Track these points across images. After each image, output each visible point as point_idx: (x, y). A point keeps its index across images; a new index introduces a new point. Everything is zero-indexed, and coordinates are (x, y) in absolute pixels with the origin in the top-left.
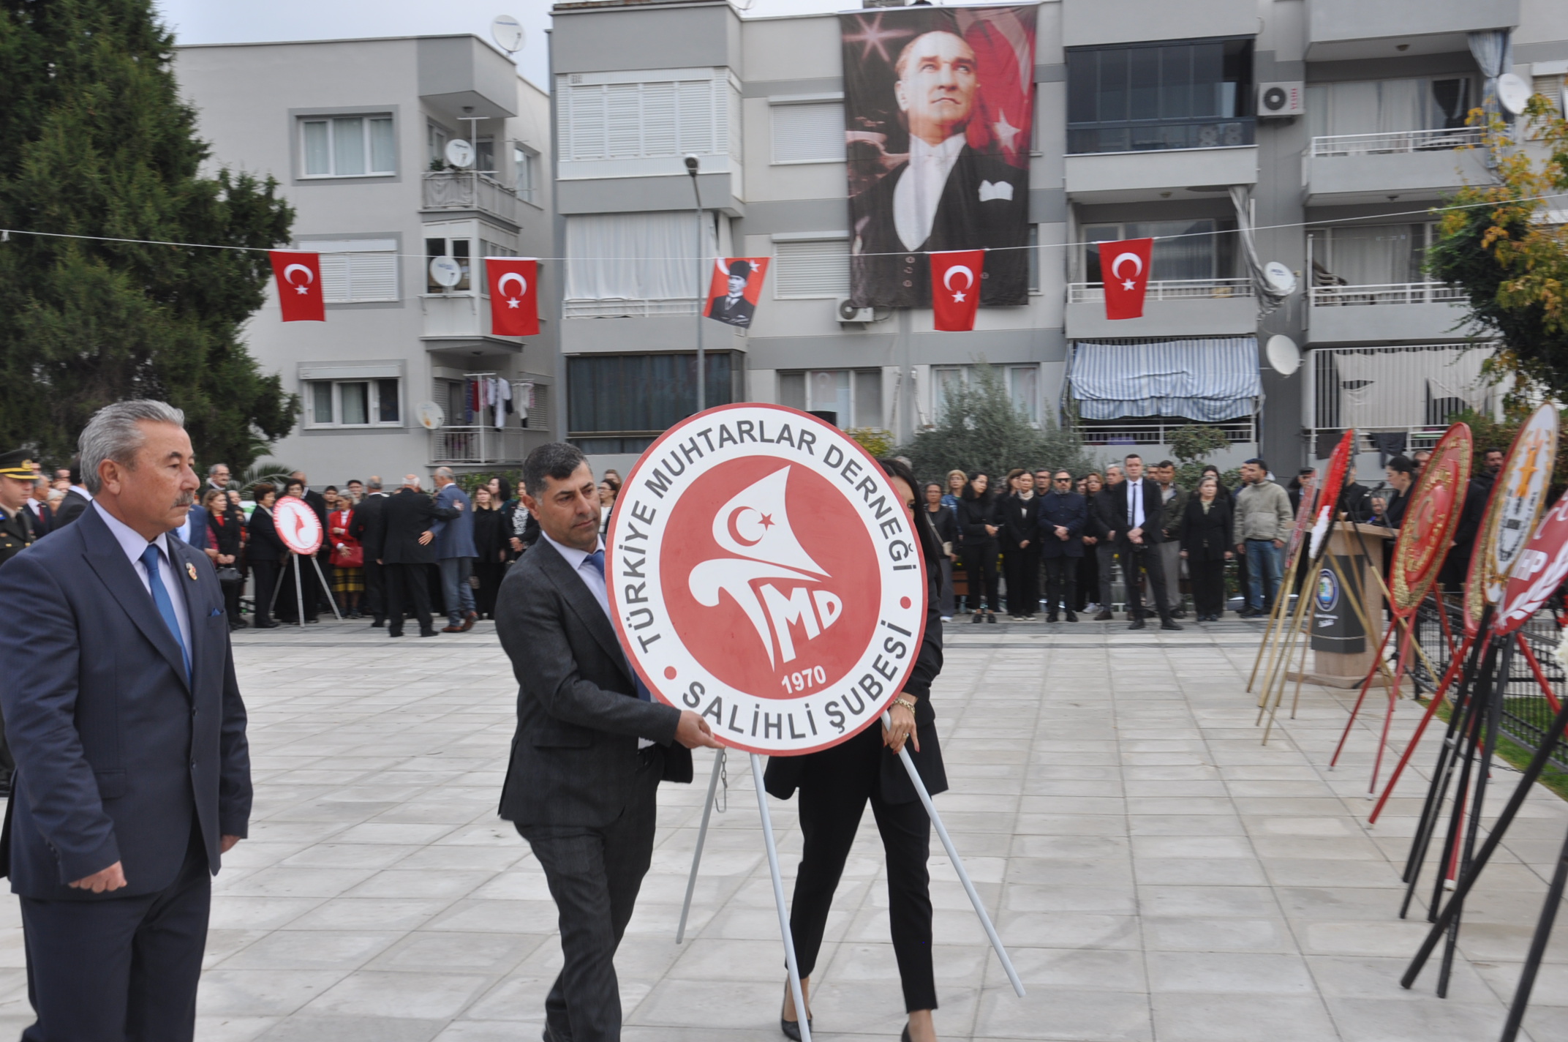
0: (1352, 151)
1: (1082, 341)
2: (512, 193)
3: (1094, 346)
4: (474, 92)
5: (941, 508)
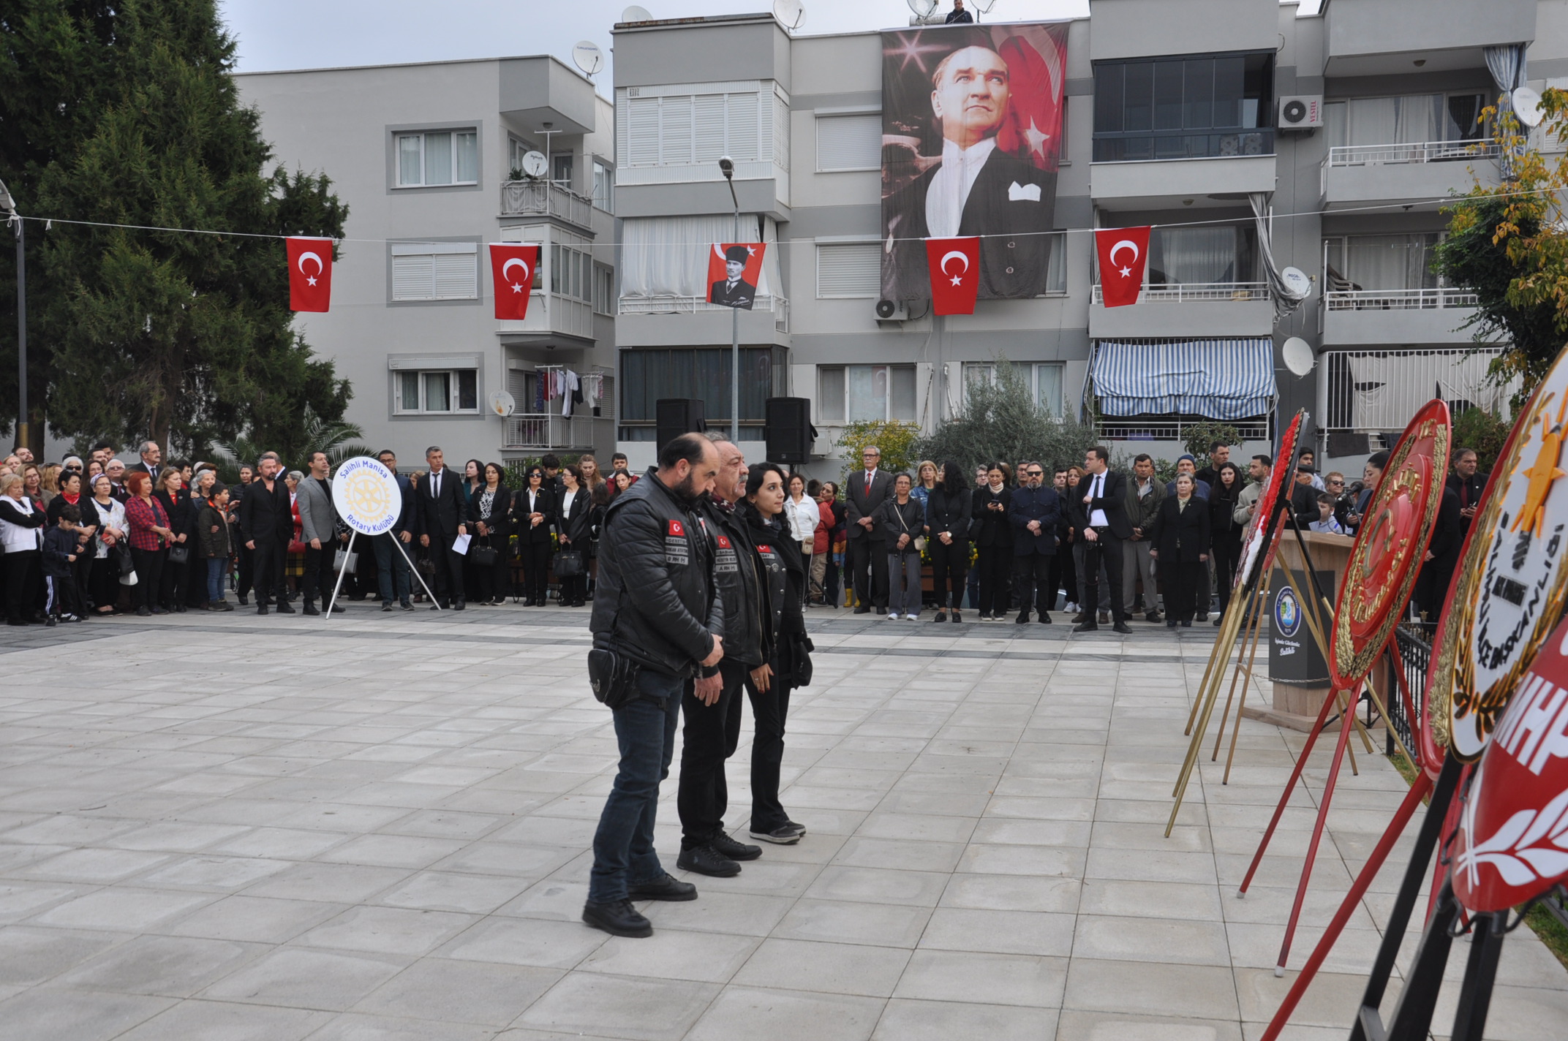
0: (1369, 162)
1: (1104, 340)
2: (588, 202)
3: (1115, 345)
4: (549, 107)
5: (910, 500)
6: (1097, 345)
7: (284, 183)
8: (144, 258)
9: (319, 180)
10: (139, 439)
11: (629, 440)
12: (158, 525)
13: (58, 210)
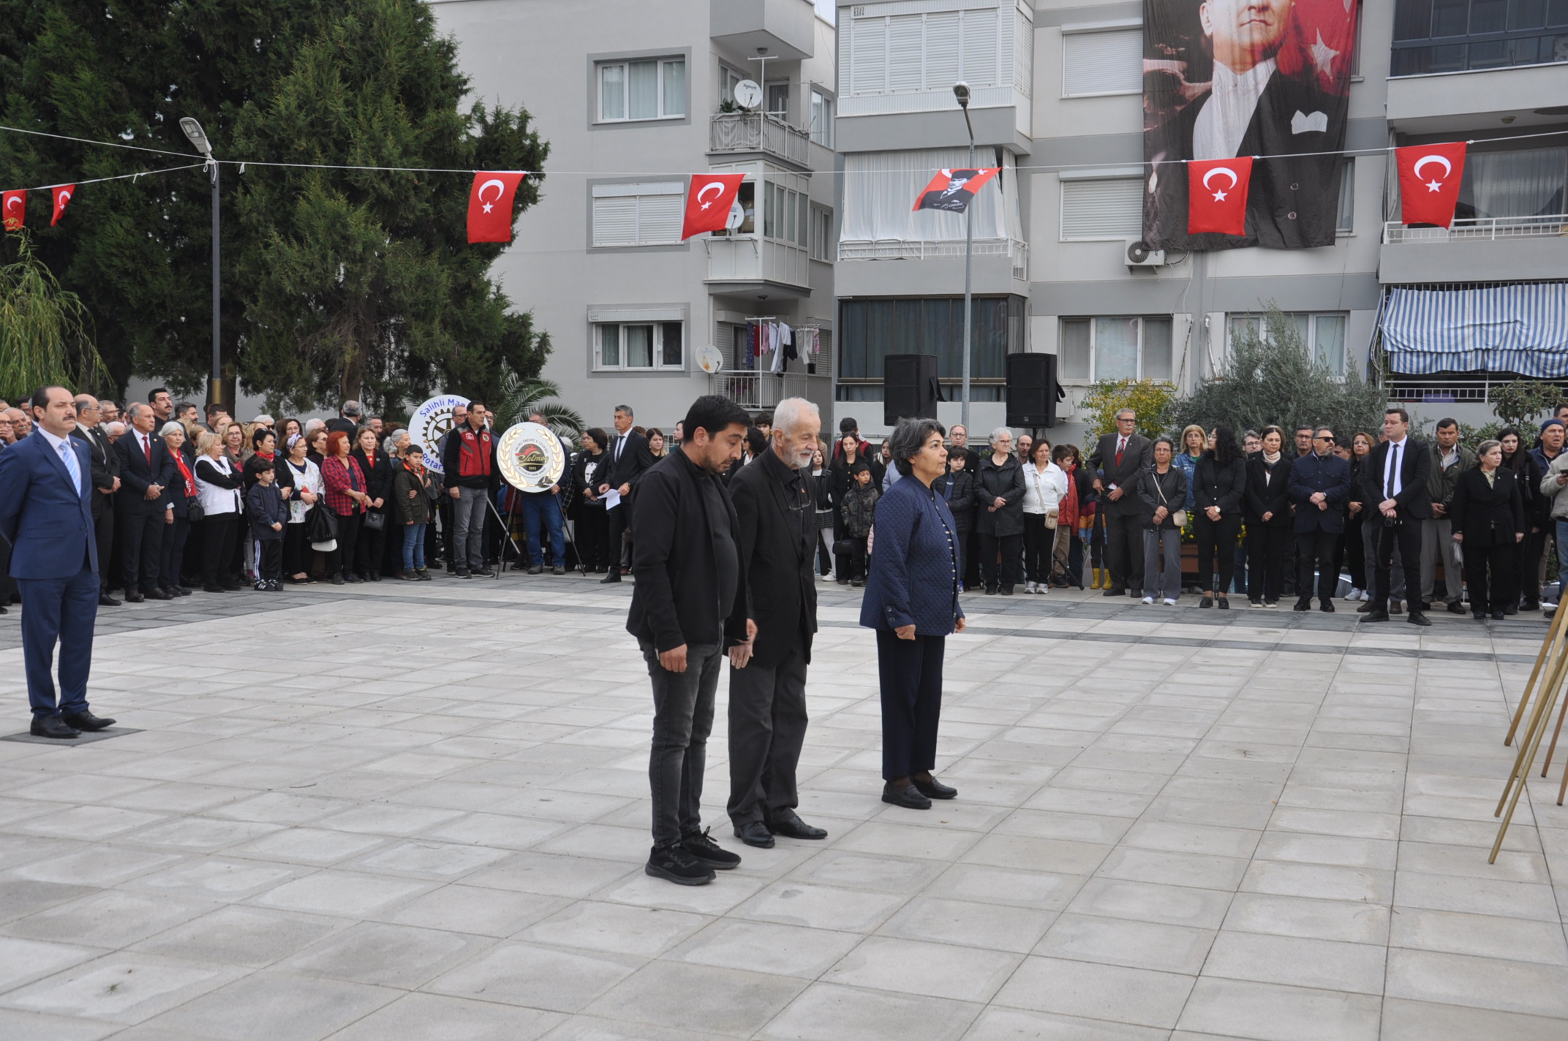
1: (1396, 286)
2: (805, 136)
3: (1410, 292)
4: (764, 30)
5: (1171, 469)
6: (1389, 292)
7: (482, 120)
8: (339, 203)
9: (519, 115)
10: (330, 396)
11: (847, 399)
12: (353, 489)
13: (253, 154)
